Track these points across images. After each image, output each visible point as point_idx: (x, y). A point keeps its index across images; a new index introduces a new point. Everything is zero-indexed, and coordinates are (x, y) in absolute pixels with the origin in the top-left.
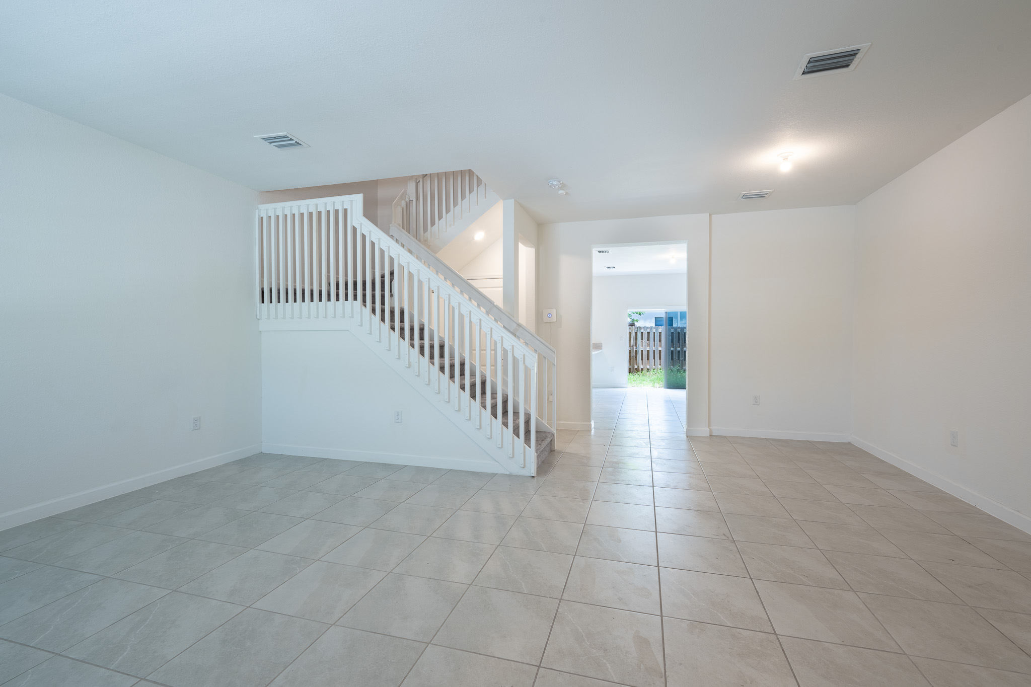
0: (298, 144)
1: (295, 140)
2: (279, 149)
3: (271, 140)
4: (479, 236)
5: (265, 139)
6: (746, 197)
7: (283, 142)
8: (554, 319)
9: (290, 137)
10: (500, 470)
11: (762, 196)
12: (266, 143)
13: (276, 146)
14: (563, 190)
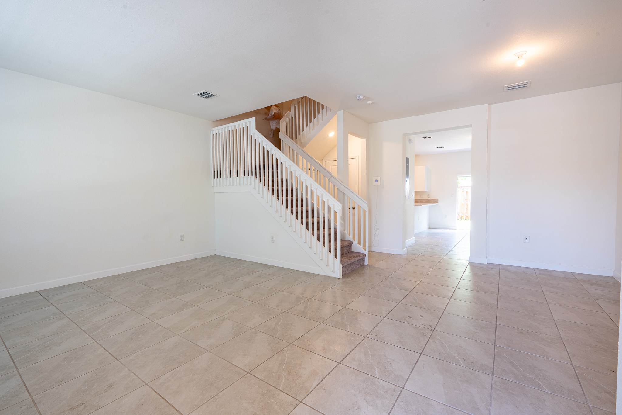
0: (212, 95)
1: (211, 93)
2: (207, 99)
3: (201, 95)
4: (332, 134)
5: (199, 95)
6: (510, 88)
7: (205, 95)
8: (379, 183)
9: (208, 92)
10: (322, 273)
11: (524, 86)
12: (199, 97)
13: (205, 97)
14: (370, 101)
